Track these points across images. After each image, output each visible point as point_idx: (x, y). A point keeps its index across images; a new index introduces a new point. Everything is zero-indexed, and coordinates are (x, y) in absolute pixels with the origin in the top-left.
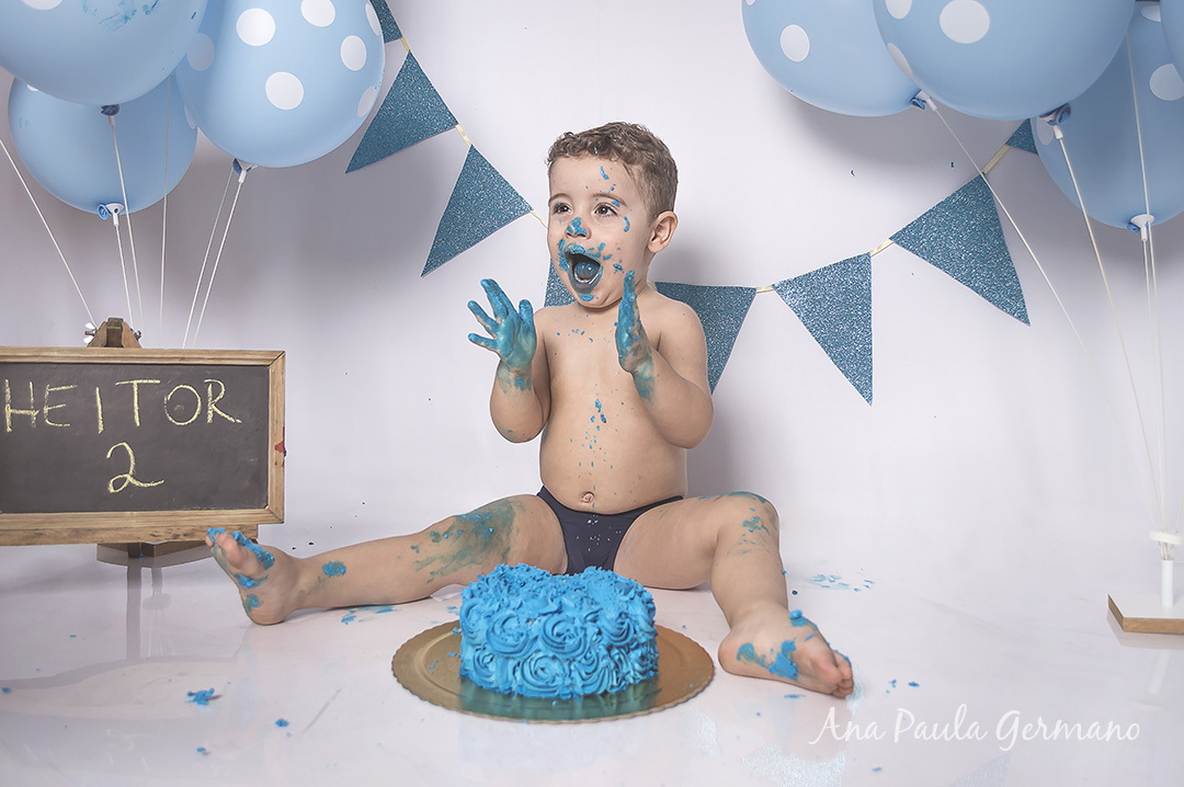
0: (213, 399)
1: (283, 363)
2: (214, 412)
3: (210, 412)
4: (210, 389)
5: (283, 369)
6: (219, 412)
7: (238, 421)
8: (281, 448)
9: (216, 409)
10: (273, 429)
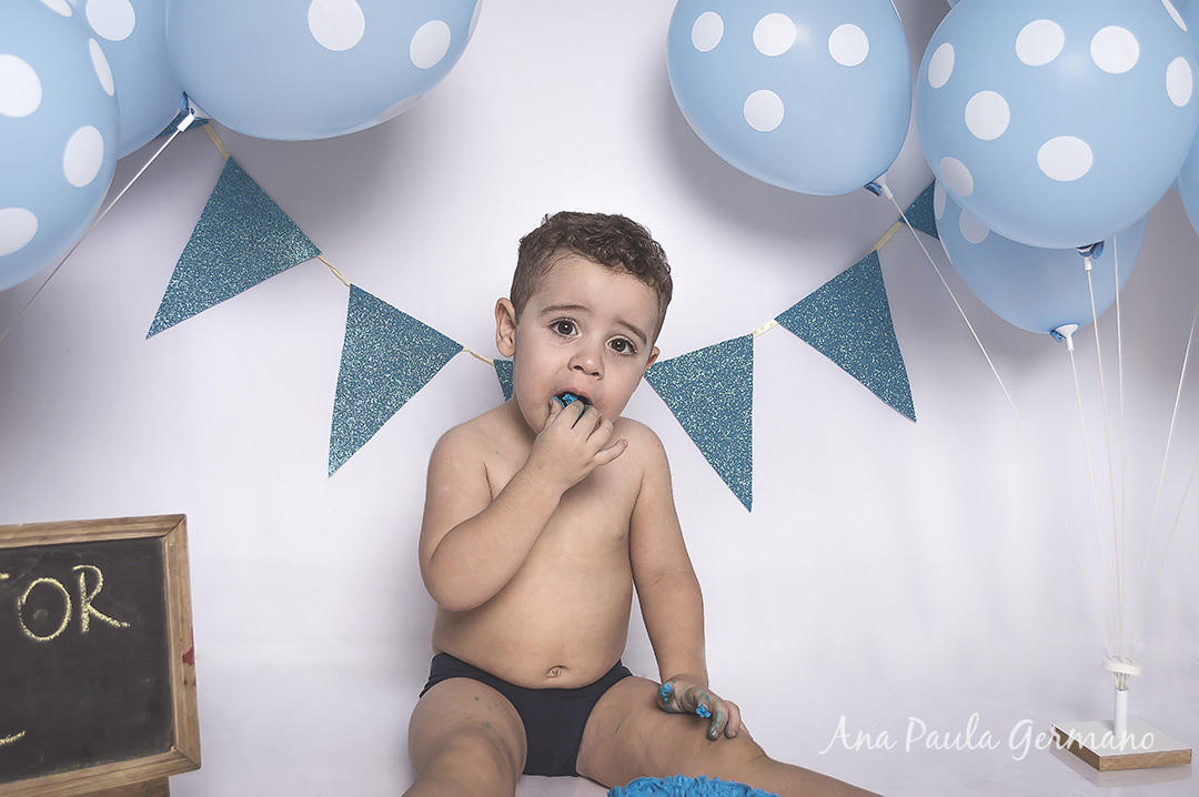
0: (88, 594)
1: (185, 533)
2: (91, 616)
3: (85, 616)
4: (82, 579)
5: (185, 540)
6: (98, 614)
7: (125, 624)
8: (189, 658)
9: (94, 611)
10: (177, 634)
